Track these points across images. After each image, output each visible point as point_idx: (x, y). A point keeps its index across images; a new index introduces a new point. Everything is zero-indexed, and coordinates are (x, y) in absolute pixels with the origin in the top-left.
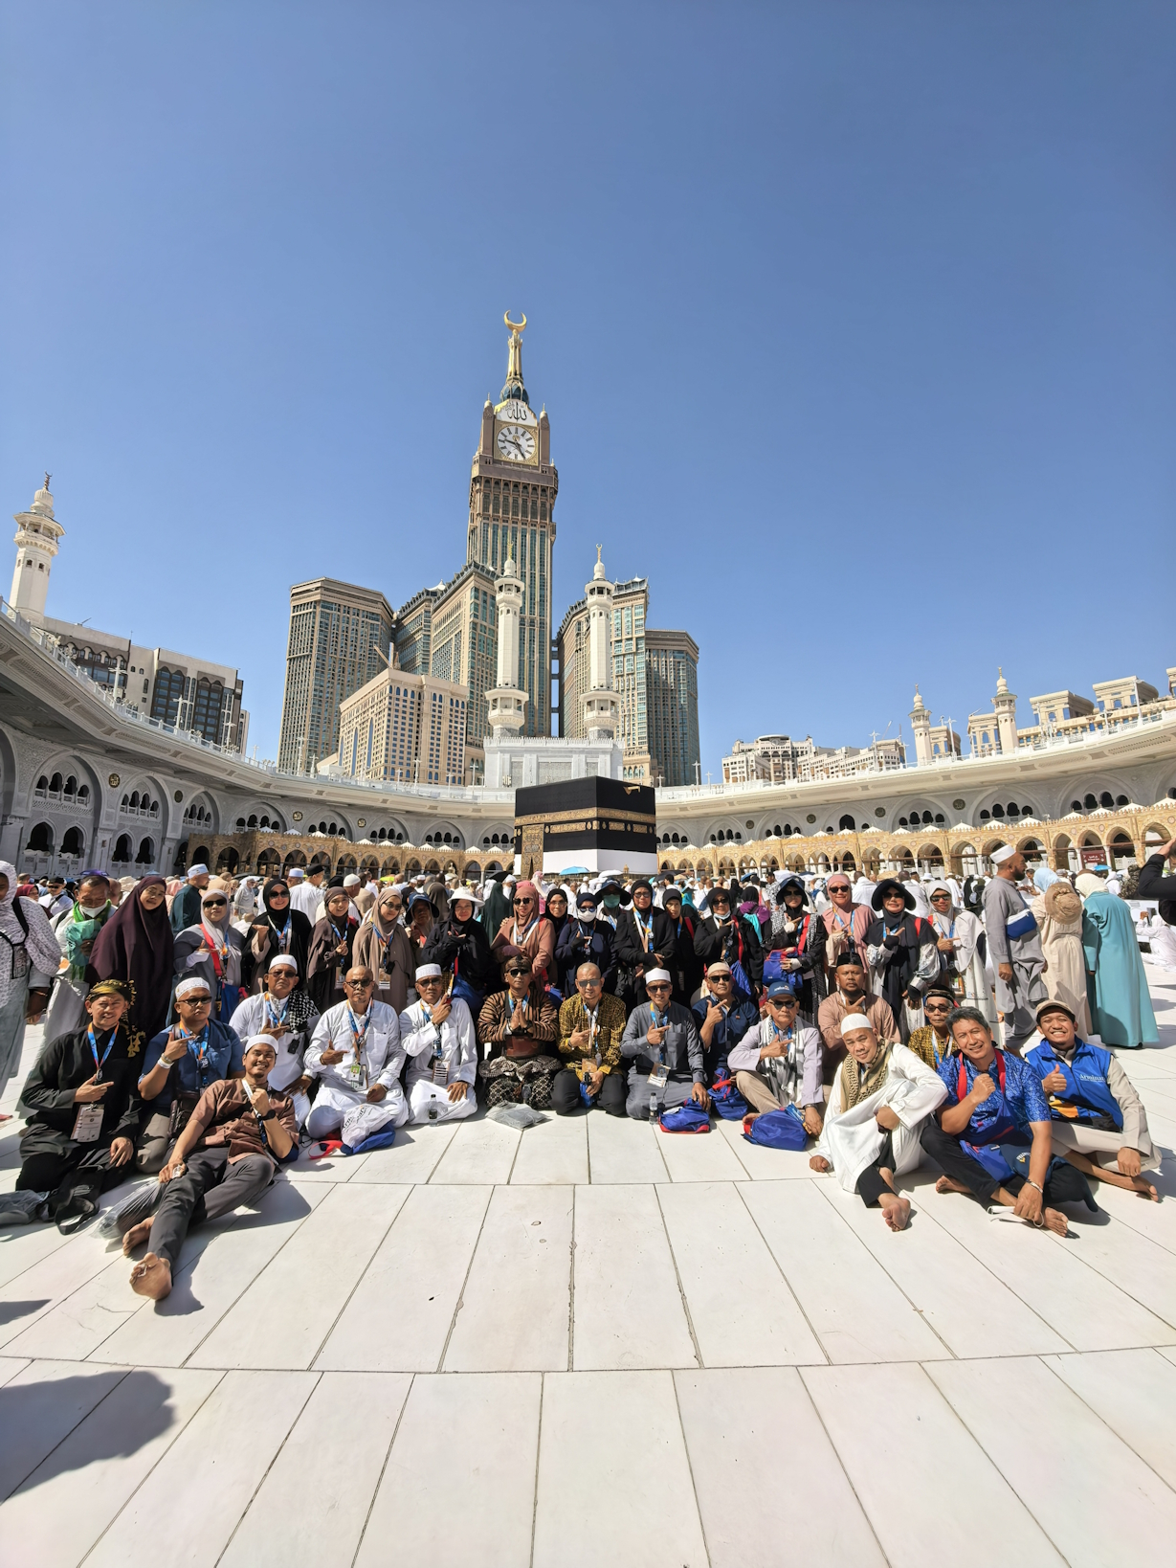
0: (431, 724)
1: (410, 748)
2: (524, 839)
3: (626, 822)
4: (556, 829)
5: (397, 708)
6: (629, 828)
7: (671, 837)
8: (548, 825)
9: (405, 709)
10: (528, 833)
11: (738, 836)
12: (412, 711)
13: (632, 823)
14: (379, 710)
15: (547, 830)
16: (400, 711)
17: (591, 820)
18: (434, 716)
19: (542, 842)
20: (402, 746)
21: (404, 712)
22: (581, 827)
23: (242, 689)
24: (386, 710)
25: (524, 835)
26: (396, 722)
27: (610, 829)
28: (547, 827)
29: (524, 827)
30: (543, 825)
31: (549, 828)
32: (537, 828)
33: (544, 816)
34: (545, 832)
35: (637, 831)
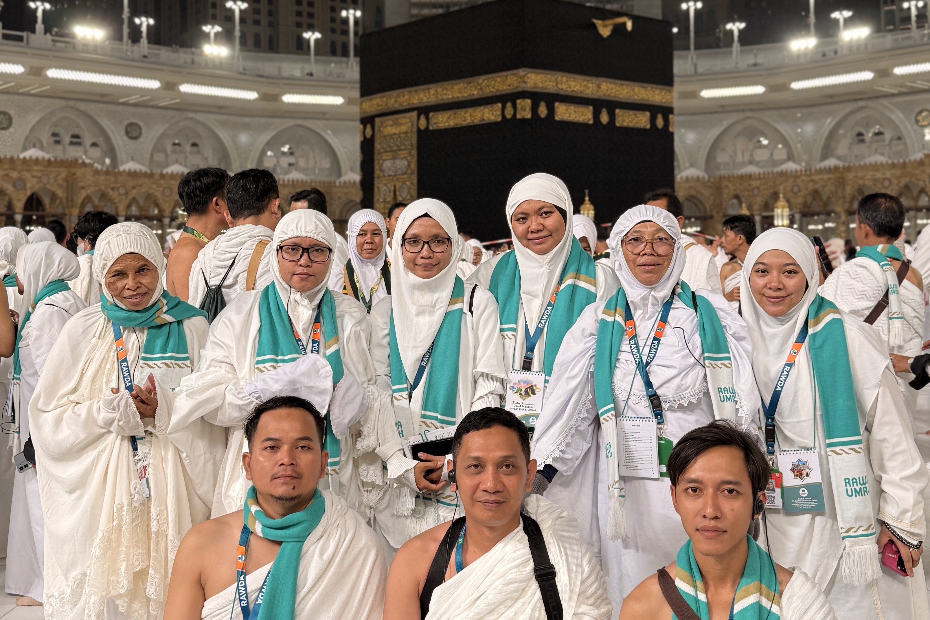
2: (378, 147)
3: (597, 104)
4: (442, 121)
8: (425, 111)
10: (387, 129)
13: (614, 106)
15: (423, 124)
17: (513, 97)
19: (414, 152)
22: (490, 114)
25: (379, 140)
27: (557, 118)
28: (423, 117)
29: (377, 120)
30: (415, 114)
31: (427, 119)
32: (404, 121)
33: (416, 91)
34: (419, 129)
35: (625, 124)
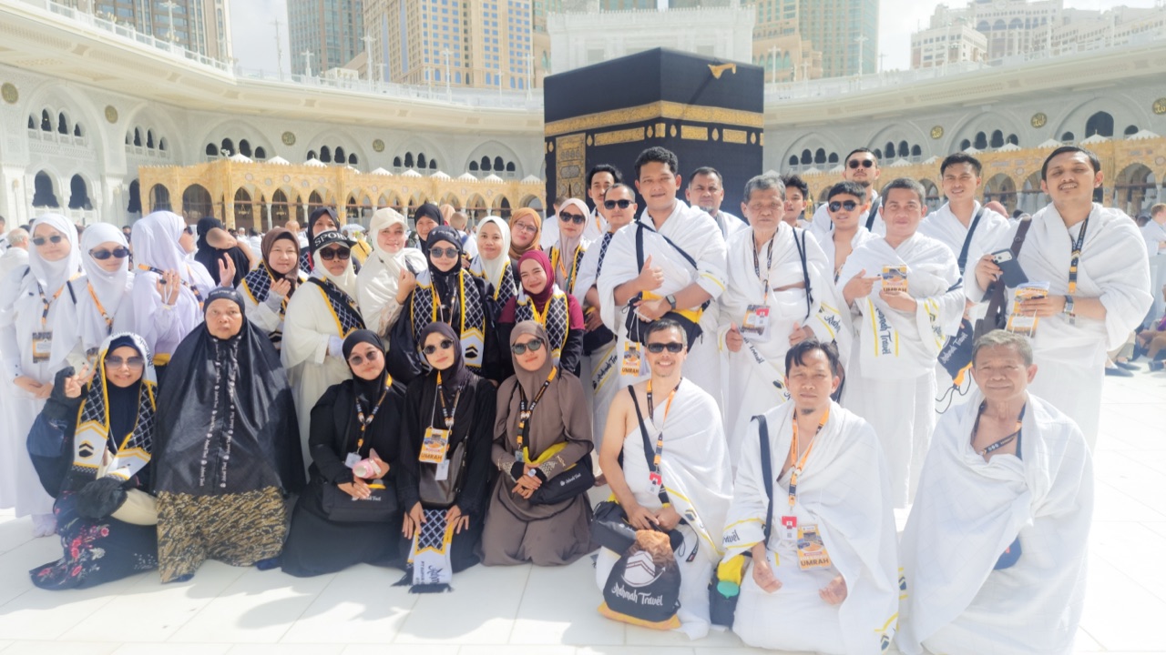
2: (558, 158)
3: (710, 126)
4: (603, 139)
6: (715, 135)
7: (813, 155)
8: (591, 132)
10: (564, 145)
11: (917, 150)
13: (721, 127)
15: (590, 141)
17: (652, 122)
19: (584, 162)
22: (636, 135)
25: (558, 153)
27: (683, 137)
28: (590, 137)
29: (557, 139)
30: (584, 135)
31: (593, 138)
32: (576, 139)
33: (585, 119)
34: (586, 145)
35: (729, 140)
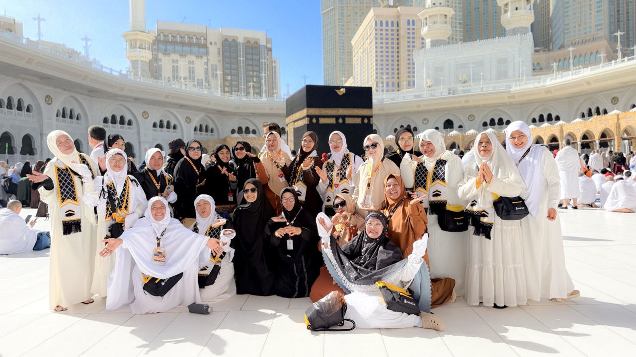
0: (407, 44)
1: (393, 65)
4: (296, 125)
5: (382, 36)
6: (341, 121)
7: (545, 117)
8: (294, 122)
9: (387, 37)
10: (289, 128)
11: (605, 112)
12: (393, 37)
13: (344, 117)
14: (370, 41)
16: (384, 39)
18: (409, 38)
20: (387, 65)
21: (387, 39)
23: (271, 44)
24: (374, 39)
25: (289, 131)
26: (382, 48)
27: (320, 123)
29: (288, 125)
32: (291, 125)
33: (293, 117)
34: (294, 128)
35: (350, 122)
